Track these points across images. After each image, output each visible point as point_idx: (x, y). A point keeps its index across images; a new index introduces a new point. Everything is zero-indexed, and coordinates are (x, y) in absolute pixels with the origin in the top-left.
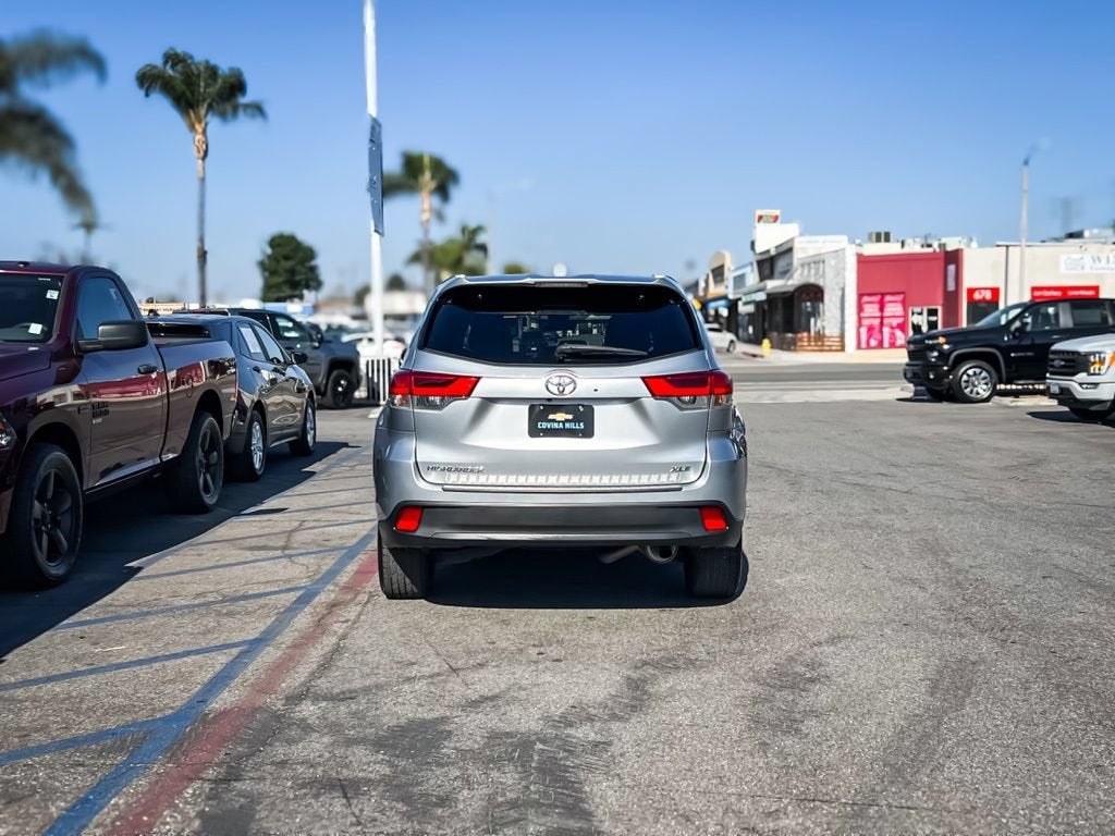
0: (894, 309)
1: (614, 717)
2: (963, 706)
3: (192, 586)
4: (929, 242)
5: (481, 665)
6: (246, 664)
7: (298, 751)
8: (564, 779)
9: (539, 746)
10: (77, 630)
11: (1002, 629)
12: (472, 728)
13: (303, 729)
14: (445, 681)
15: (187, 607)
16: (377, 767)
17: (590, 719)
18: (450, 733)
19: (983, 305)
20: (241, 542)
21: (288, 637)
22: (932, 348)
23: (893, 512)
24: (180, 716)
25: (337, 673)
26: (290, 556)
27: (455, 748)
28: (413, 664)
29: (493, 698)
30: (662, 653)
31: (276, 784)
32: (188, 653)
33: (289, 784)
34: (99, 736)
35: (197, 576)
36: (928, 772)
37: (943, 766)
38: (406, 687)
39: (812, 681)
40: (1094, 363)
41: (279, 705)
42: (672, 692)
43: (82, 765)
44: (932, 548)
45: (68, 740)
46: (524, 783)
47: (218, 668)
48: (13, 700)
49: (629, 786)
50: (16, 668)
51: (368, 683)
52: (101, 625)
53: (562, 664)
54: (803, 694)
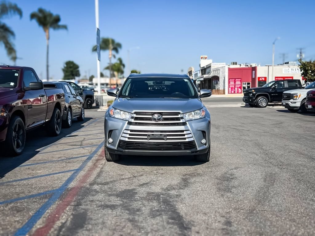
0: (238, 83)
1: (180, 188)
2: (274, 185)
3: (57, 156)
4: (247, 65)
5: (142, 175)
6: (76, 176)
7: (95, 198)
8: (170, 204)
9: (162, 196)
10: (27, 167)
11: (280, 165)
12: (142, 192)
13: (96, 192)
14: (133, 179)
15: (57, 161)
16: (118, 202)
17: (174, 189)
18: (136, 193)
19: (262, 82)
20: (68, 144)
21: (86, 168)
22: (251, 93)
23: (245, 135)
24: (61, 189)
25: (102, 178)
26: (83, 147)
27: (139, 197)
28: (123, 175)
29: (147, 184)
30: (190, 172)
31: (91, 206)
32: (60, 173)
33: (95, 206)
34: (39, 194)
35: (58, 152)
36: (268, 201)
37: (271, 200)
38: (122, 181)
39: (232, 179)
40: (295, 97)
41: (88, 186)
42: (195, 182)
43: (36, 202)
44: (258, 145)
45: (31, 196)
46: (159, 205)
47: (69, 177)
48: (13, 185)
49: (188, 206)
50: (12, 177)
51: (111, 180)
52: (34, 166)
53: (163, 175)
54: (230, 182)
